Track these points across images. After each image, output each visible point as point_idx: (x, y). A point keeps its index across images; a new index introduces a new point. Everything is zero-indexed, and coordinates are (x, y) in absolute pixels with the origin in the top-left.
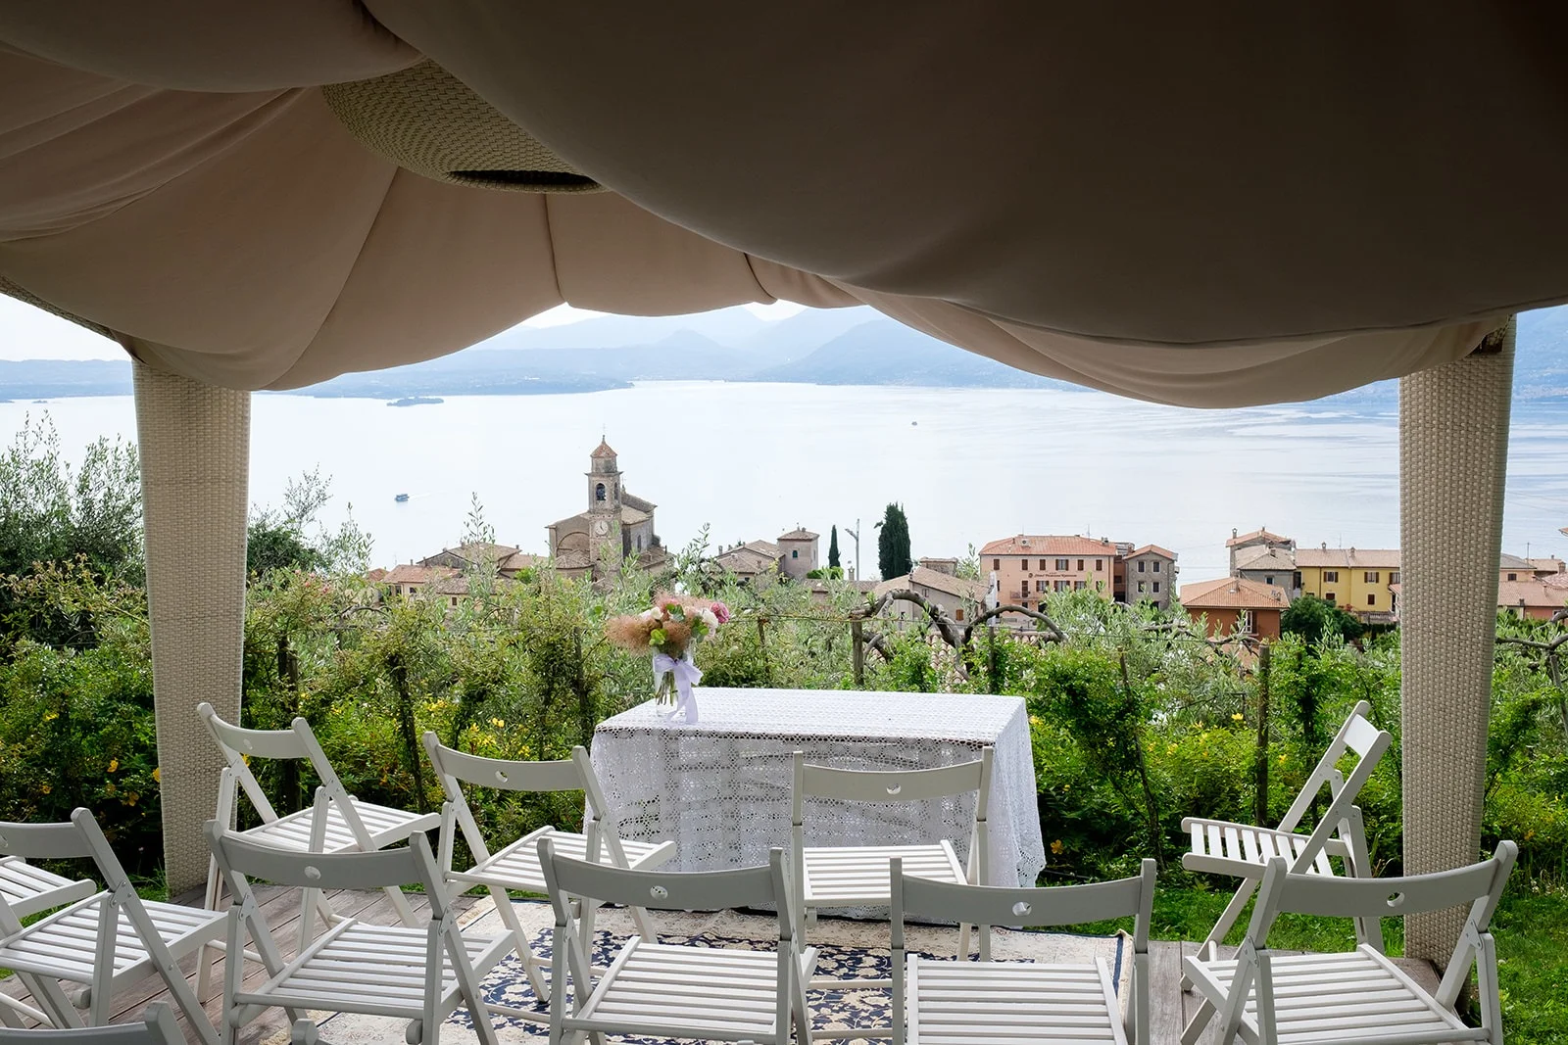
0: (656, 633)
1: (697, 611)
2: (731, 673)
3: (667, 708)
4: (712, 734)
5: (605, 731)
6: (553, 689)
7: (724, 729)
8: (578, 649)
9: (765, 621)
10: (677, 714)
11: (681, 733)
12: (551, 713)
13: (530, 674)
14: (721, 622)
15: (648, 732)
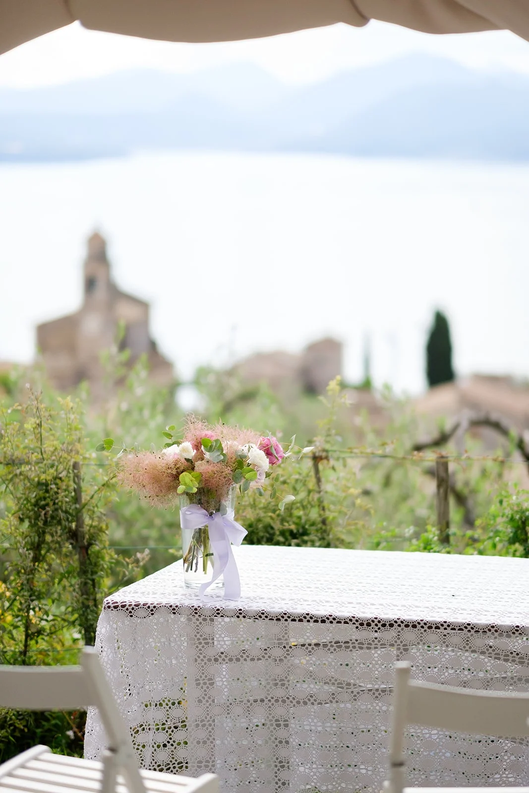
0: (186, 477)
1: (240, 448)
2: (277, 526)
3: (198, 577)
4: (262, 615)
5: (115, 607)
6: (44, 541)
7: (277, 607)
8: (78, 491)
9: (321, 458)
10: (213, 586)
11: (218, 612)
12: (41, 577)
13: (15, 522)
14: (272, 463)
15: (174, 610)
